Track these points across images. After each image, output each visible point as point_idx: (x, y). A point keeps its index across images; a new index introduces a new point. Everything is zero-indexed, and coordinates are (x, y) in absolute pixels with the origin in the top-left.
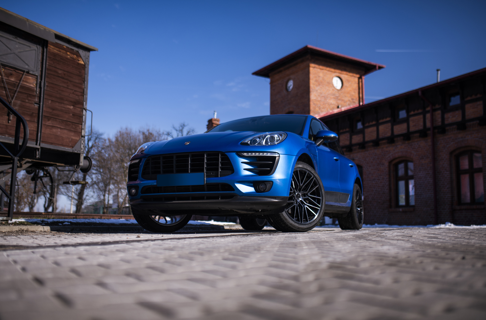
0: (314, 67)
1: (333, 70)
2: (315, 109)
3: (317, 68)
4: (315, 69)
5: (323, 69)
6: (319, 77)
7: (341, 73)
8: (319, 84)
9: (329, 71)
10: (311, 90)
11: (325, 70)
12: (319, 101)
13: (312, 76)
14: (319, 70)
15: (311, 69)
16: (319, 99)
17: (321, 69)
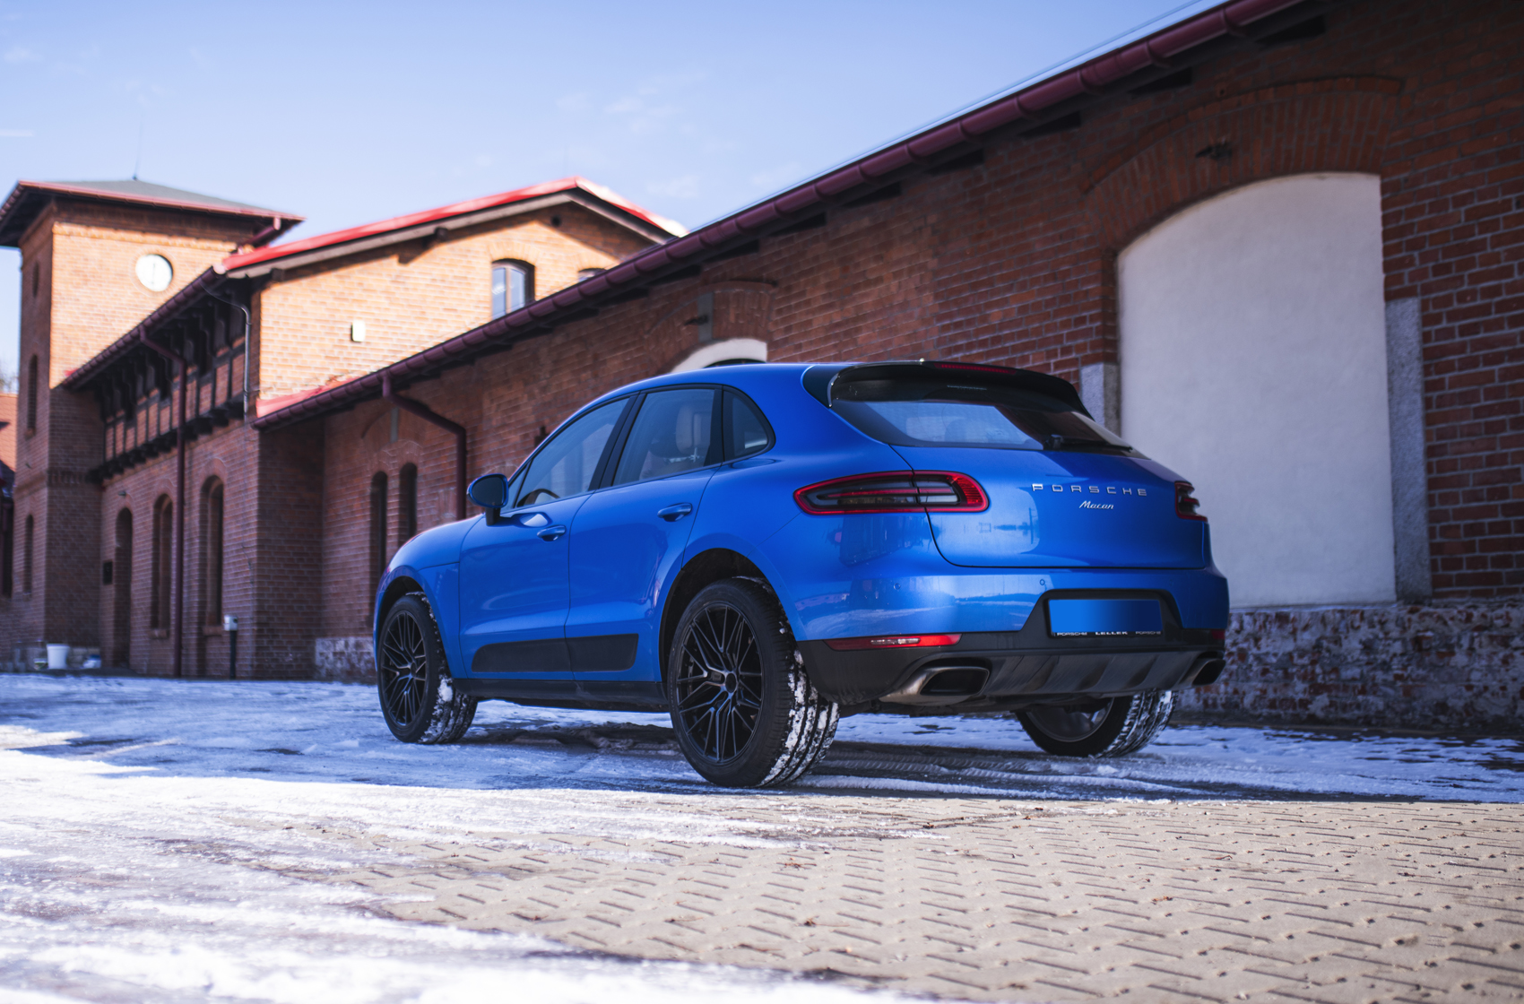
0: (69, 235)
1: (137, 236)
2: (69, 351)
3: (79, 235)
4: (73, 238)
5: (100, 238)
6: (86, 260)
7: (167, 245)
8: (86, 281)
9: (123, 240)
10: (56, 298)
11: (109, 238)
12: (84, 329)
13: (58, 260)
14: (87, 240)
15: (58, 241)
16: (84, 322)
17: (93, 237)
